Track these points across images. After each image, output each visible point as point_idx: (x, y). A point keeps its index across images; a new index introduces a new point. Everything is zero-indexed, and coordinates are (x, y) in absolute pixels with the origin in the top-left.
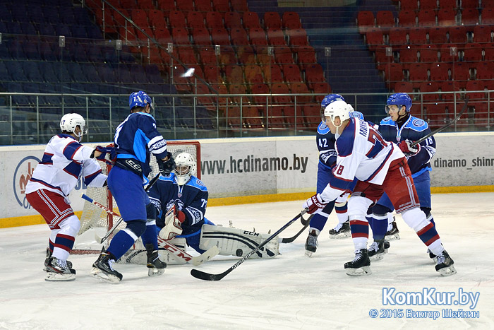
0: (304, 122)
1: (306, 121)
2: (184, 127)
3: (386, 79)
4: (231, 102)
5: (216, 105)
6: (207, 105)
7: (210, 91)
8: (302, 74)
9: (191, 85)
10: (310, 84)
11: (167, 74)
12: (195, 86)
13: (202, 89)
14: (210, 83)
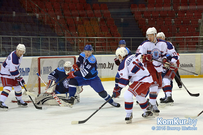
0: (110, 49)
1: (111, 49)
2: (62, 50)
3: (143, 32)
4: (80, 41)
5: (74, 42)
6: (70, 41)
7: (72, 36)
8: (109, 29)
9: (63, 33)
10: (112, 34)
11: (53, 28)
12: (66, 34)
13: (68, 35)
14: (71, 33)
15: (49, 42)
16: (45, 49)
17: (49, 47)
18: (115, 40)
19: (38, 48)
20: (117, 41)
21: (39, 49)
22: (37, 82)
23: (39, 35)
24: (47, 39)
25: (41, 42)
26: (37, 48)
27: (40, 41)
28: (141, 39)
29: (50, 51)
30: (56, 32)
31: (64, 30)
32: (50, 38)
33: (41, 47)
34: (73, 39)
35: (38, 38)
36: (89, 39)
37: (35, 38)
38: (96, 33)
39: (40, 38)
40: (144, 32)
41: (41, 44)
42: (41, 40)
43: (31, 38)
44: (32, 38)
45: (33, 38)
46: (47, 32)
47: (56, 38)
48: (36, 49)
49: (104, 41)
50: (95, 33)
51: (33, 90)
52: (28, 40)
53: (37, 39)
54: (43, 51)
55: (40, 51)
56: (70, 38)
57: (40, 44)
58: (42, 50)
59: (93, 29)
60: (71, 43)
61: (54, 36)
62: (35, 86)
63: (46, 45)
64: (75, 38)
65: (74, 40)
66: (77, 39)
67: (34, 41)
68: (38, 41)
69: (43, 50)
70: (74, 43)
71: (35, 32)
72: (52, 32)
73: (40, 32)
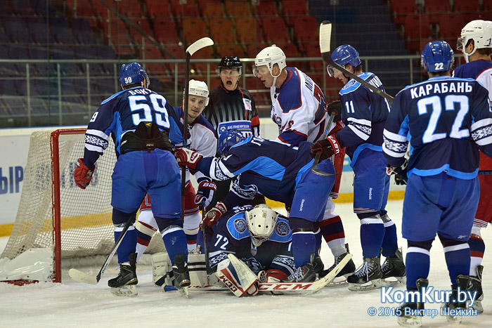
3: (406, 38)
4: (193, 71)
5: (171, 74)
6: (159, 75)
7: (163, 55)
8: (290, 30)
9: (136, 48)
10: (300, 45)
11: (101, 31)
12: (143, 48)
13: (151, 53)
14: (162, 44)
15: (88, 77)
16: (73, 100)
17: (89, 95)
18: (312, 68)
19: (51, 98)
20: (316, 71)
21: (53, 102)
22: (49, 215)
23: (53, 56)
24: (81, 68)
25: (59, 78)
26: (45, 98)
27: (56, 76)
28: (402, 61)
29: (90, 107)
30: (110, 44)
31: (136, 38)
32: (90, 64)
33: (62, 94)
34: (169, 67)
35: (50, 64)
37: (41, 64)
38: (247, 46)
39: (55, 65)
41: (62, 85)
42: (61, 72)
43: (27, 66)
44: (31, 64)
45: (34, 65)
46: (80, 43)
47: (112, 64)
48: (42, 101)
50: (241, 46)
51: (37, 241)
52: (17, 73)
53: (46, 69)
54: (68, 108)
55: (58, 107)
56: (160, 64)
57: (55, 85)
58: (63, 107)
59: (234, 31)
60: (160, 80)
61: (106, 57)
62: (43, 229)
63: (79, 87)
64: (174, 64)
65: (170, 70)
66: (181, 66)
67: (36, 76)
68: (50, 76)
69: (69, 104)
70: (173, 79)
71: (39, 44)
72: (98, 44)
73: (56, 44)
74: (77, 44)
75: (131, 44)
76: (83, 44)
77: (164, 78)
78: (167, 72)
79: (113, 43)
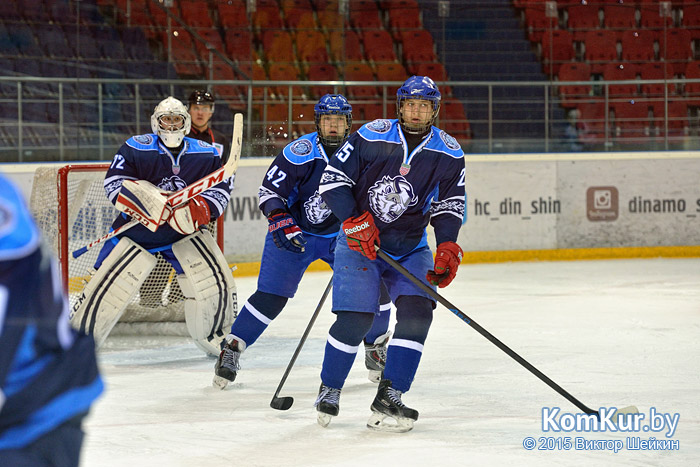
3: (543, 58)
4: (273, 96)
6: (231, 99)
7: (236, 75)
8: (397, 47)
9: (202, 65)
10: (410, 66)
11: (160, 43)
12: (211, 66)
13: (221, 72)
14: (236, 61)
15: (138, 101)
17: (138, 123)
19: (91, 127)
23: (93, 74)
24: (131, 87)
25: (100, 102)
26: (84, 127)
27: (97, 99)
30: (170, 60)
32: (141, 85)
33: (104, 121)
34: (243, 90)
36: (311, 88)
39: (95, 85)
40: (546, 61)
41: (104, 111)
43: (60, 86)
46: (132, 58)
48: (81, 130)
49: (375, 99)
52: (50, 94)
54: (113, 139)
55: (98, 138)
57: (97, 110)
58: (105, 138)
60: (230, 107)
64: (247, 86)
65: (243, 93)
66: (257, 89)
71: (80, 58)
72: (156, 60)
73: (102, 59)
74: (129, 60)
75: (196, 61)
76: (136, 60)
77: (236, 105)
78: (240, 96)
79: (175, 59)
